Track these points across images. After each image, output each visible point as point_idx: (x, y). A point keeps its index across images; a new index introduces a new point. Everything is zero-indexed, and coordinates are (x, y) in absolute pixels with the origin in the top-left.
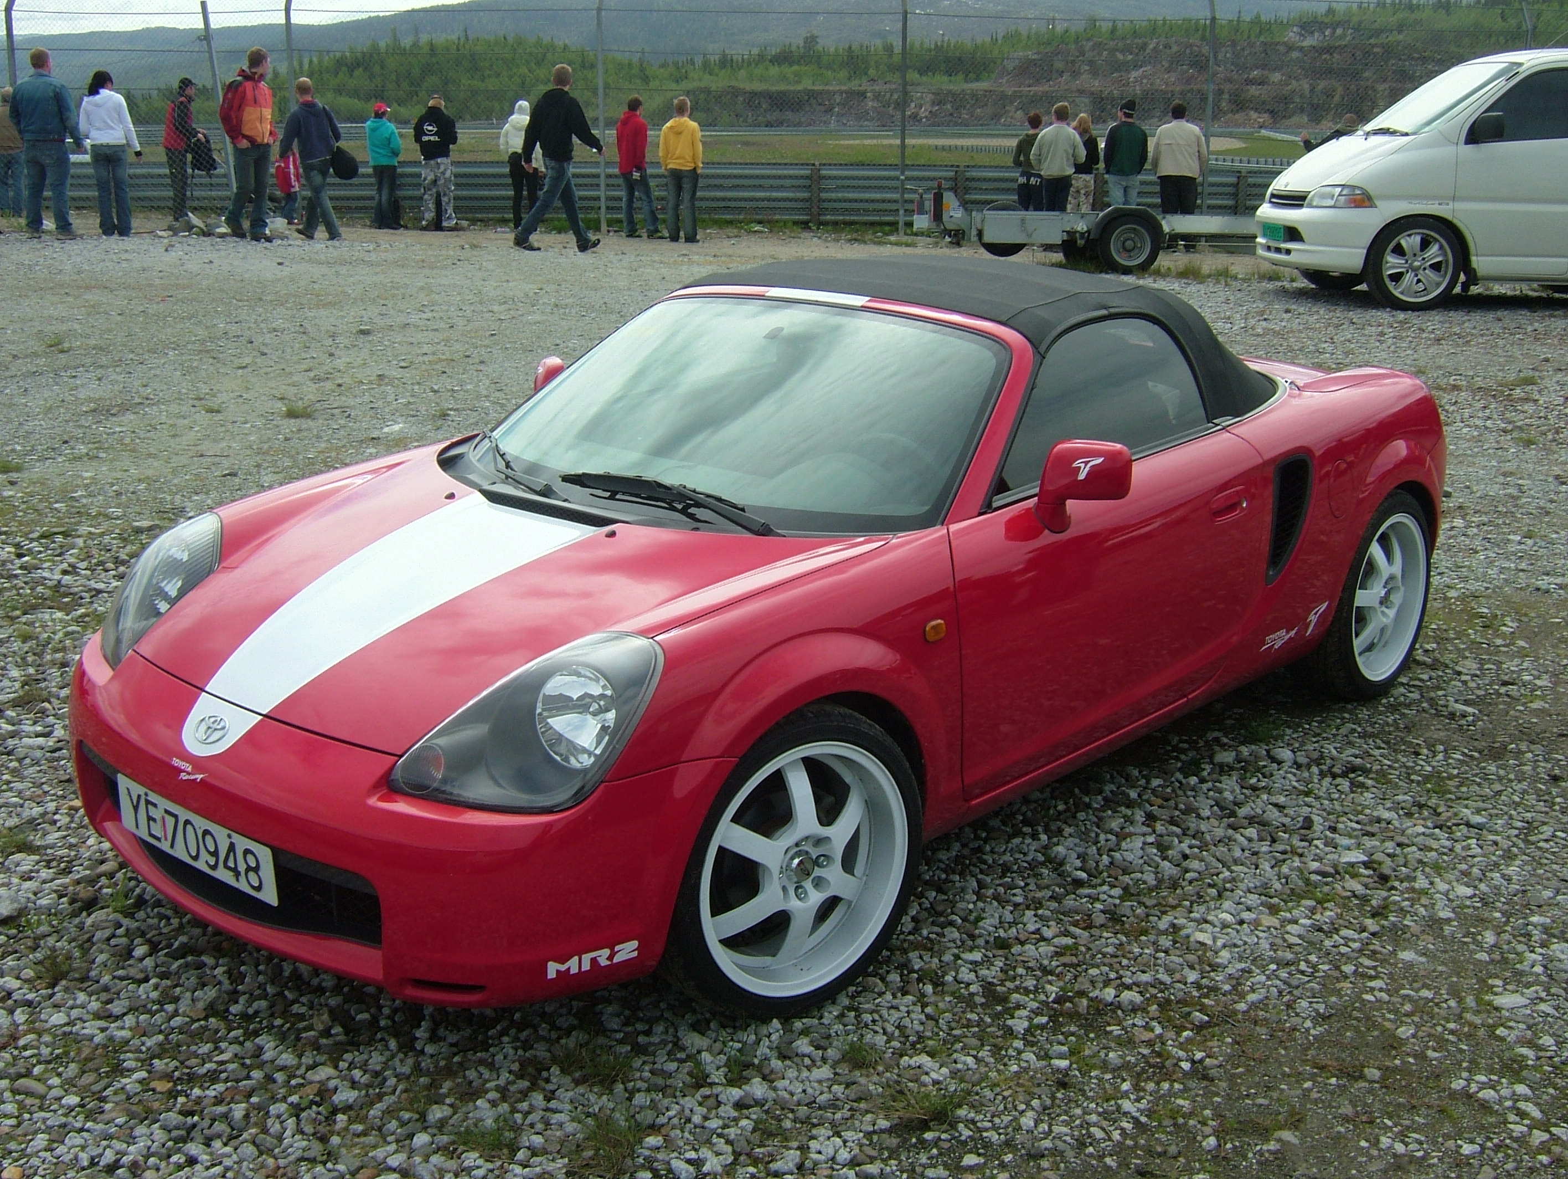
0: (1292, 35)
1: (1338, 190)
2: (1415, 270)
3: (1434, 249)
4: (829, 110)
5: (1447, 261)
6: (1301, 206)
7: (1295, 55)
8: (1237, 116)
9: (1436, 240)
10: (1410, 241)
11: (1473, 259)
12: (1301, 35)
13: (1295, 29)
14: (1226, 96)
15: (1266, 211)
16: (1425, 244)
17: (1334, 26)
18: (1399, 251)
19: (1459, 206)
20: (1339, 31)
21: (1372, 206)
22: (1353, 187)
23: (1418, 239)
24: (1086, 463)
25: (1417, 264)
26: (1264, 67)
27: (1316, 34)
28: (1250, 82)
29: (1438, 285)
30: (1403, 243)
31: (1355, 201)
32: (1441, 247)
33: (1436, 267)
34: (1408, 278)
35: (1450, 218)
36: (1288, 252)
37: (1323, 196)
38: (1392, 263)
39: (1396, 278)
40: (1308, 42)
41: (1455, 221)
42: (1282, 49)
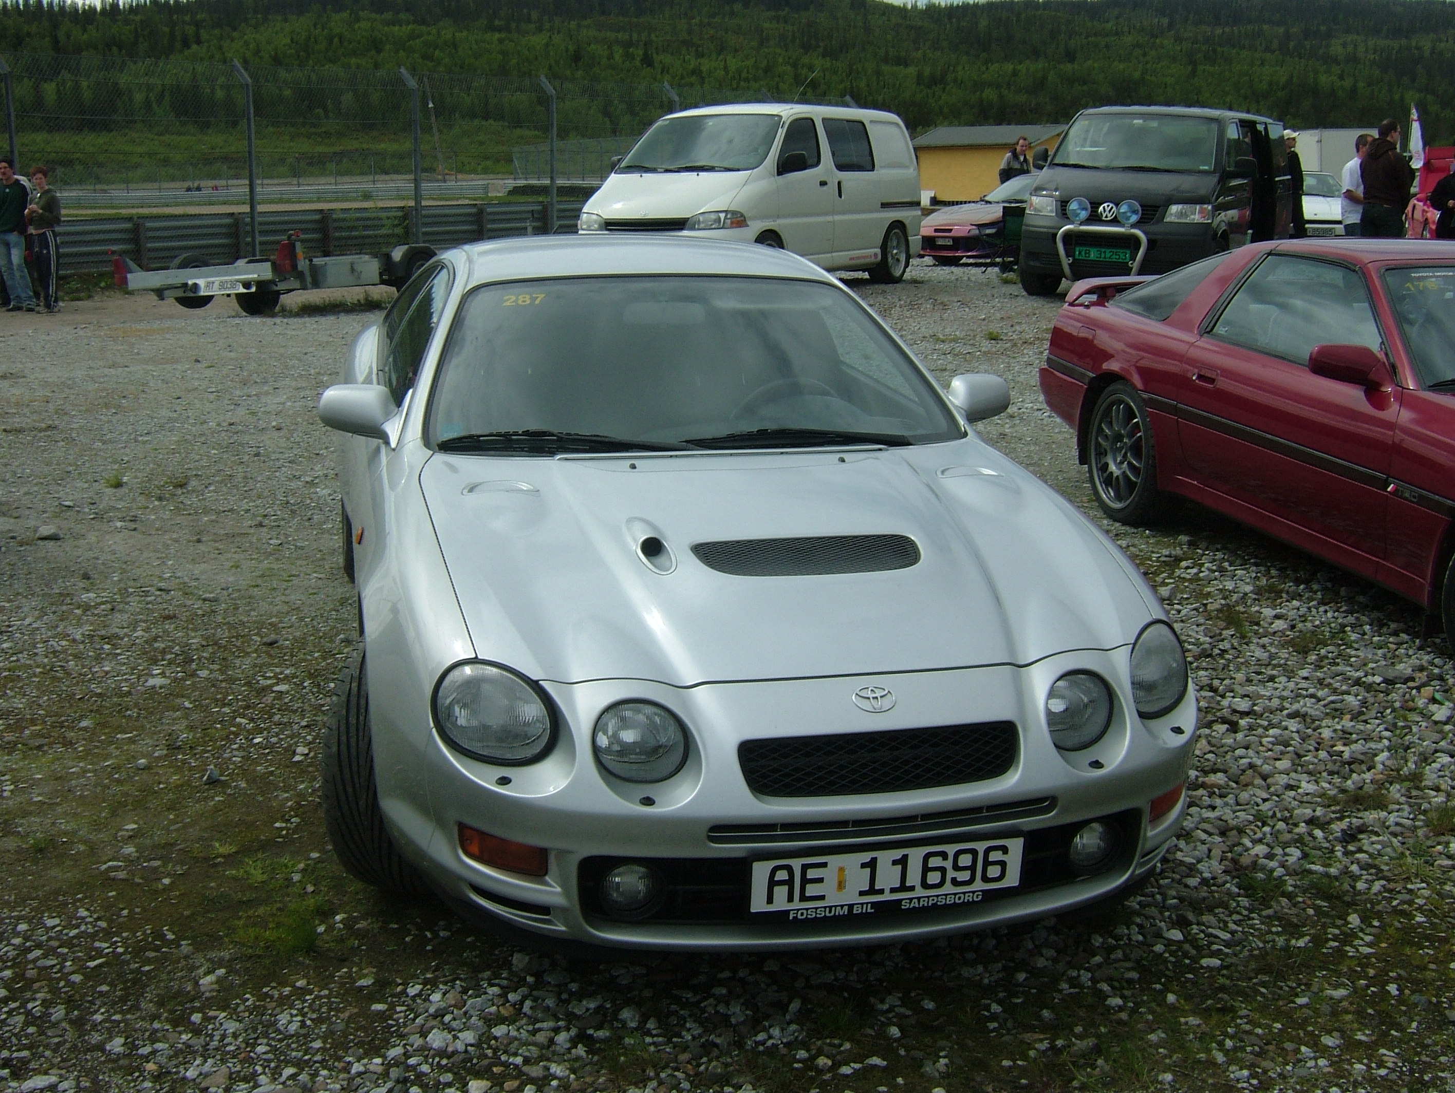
1: (724, 215)
6: (678, 229)
19: (781, 222)
21: (747, 225)
22: (734, 213)
31: (738, 223)
35: (778, 231)
37: (708, 221)
41: (780, 233)
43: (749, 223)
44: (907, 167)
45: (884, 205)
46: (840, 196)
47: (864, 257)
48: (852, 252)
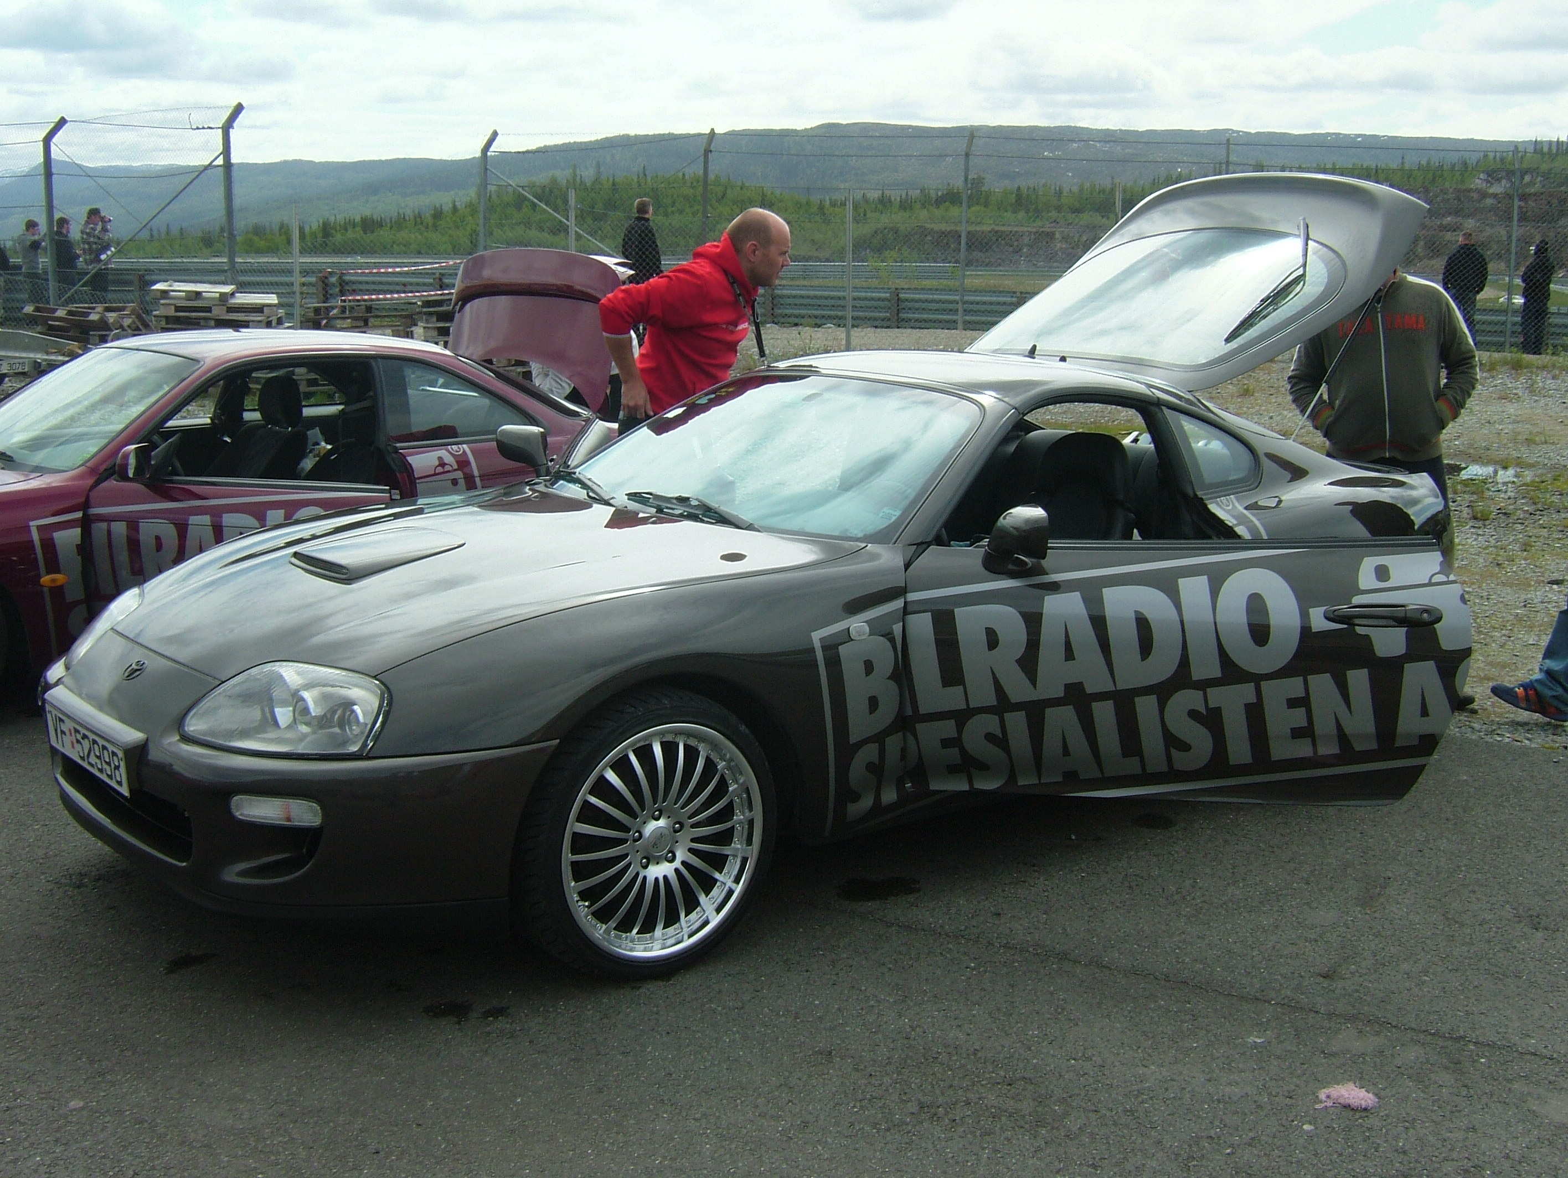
0: (1478, 182)
4: (1018, 251)
7: (1489, 201)
8: (1433, 262)
12: (1488, 182)
13: (1482, 176)
14: (1422, 243)
17: (1524, 173)
20: (1527, 178)
26: (1457, 213)
27: (1504, 182)
28: (1444, 228)
40: (1496, 189)
42: (1475, 196)
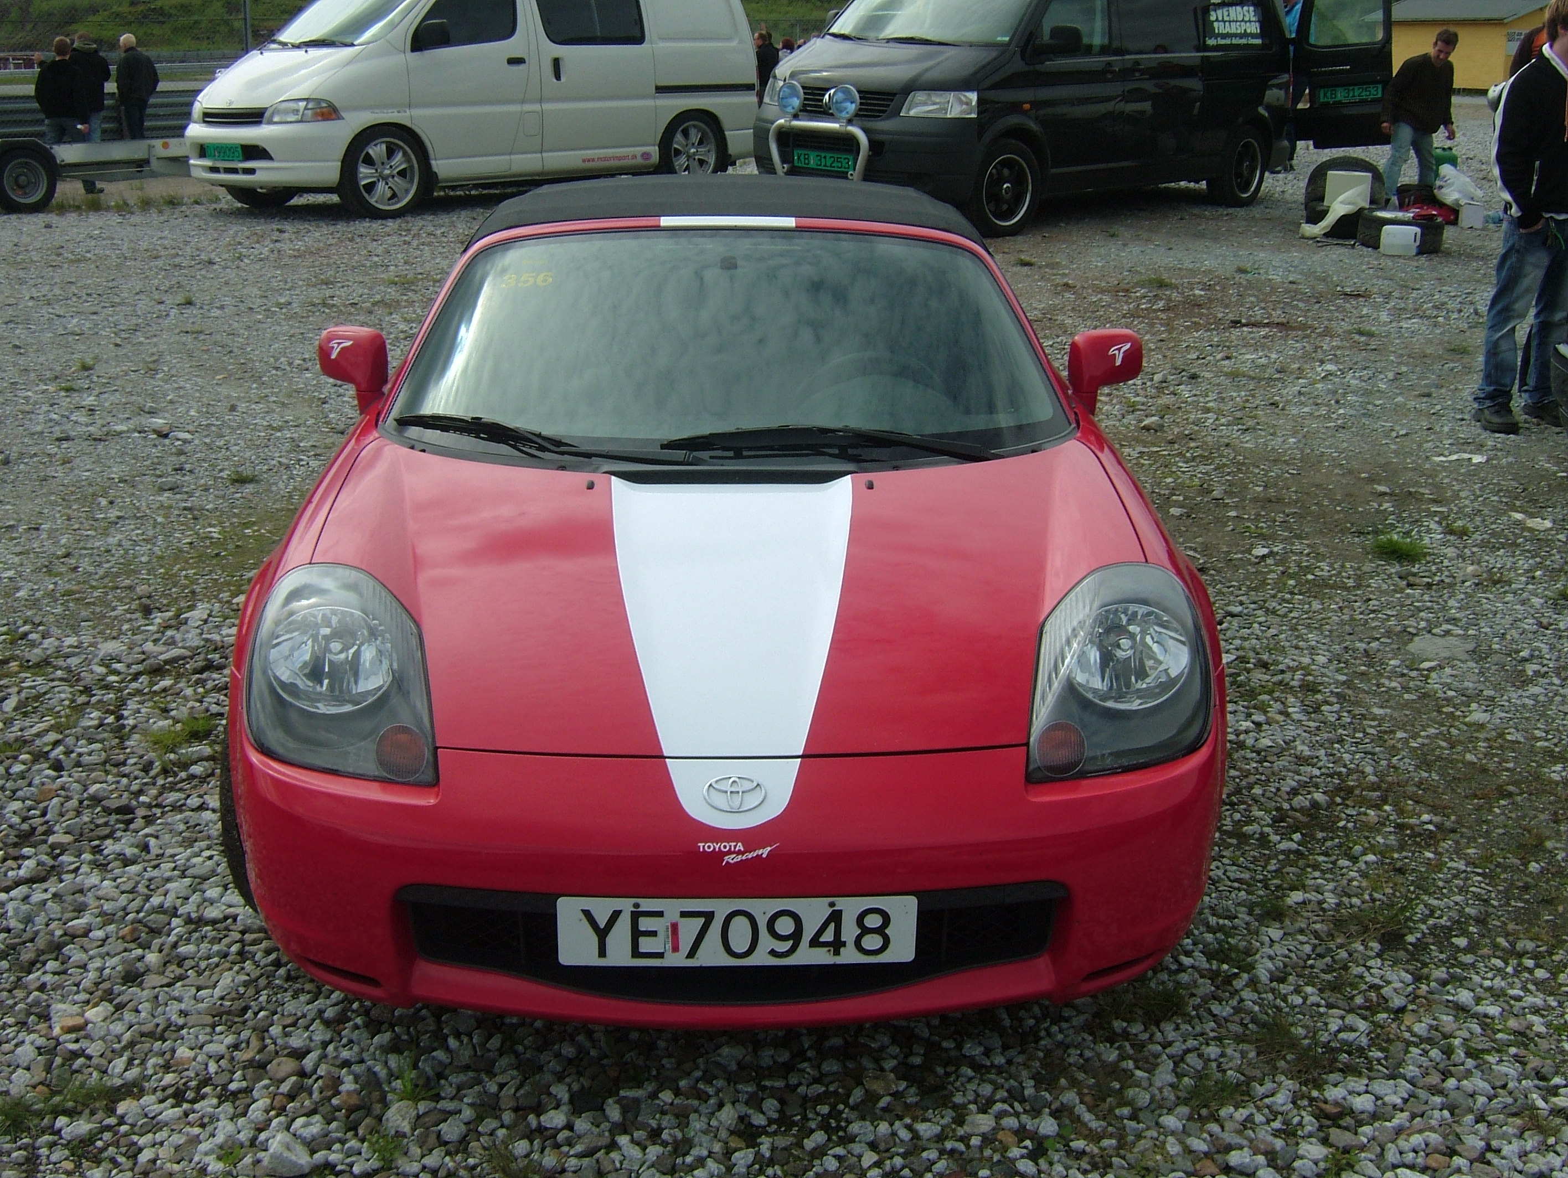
1: (302, 104)
2: (385, 178)
3: (399, 157)
5: (412, 167)
6: (259, 123)
9: (401, 148)
10: (377, 150)
11: (433, 162)
15: (196, 130)
16: (390, 153)
18: (369, 161)
19: (416, 112)
21: (340, 118)
22: (318, 101)
23: (384, 147)
24: (1119, 349)
25: (387, 172)
29: (407, 191)
30: (371, 152)
31: (323, 114)
32: (405, 153)
33: (402, 174)
34: (381, 186)
35: (409, 124)
36: (251, 171)
37: (286, 112)
38: (365, 173)
39: (370, 187)
41: (414, 127)
43: (343, 114)
44: (729, 39)
45: (661, 90)
46: (558, 77)
47: (619, 158)
48: (589, 152)
